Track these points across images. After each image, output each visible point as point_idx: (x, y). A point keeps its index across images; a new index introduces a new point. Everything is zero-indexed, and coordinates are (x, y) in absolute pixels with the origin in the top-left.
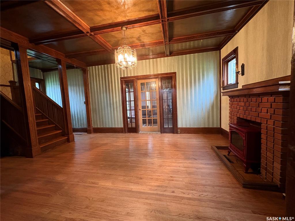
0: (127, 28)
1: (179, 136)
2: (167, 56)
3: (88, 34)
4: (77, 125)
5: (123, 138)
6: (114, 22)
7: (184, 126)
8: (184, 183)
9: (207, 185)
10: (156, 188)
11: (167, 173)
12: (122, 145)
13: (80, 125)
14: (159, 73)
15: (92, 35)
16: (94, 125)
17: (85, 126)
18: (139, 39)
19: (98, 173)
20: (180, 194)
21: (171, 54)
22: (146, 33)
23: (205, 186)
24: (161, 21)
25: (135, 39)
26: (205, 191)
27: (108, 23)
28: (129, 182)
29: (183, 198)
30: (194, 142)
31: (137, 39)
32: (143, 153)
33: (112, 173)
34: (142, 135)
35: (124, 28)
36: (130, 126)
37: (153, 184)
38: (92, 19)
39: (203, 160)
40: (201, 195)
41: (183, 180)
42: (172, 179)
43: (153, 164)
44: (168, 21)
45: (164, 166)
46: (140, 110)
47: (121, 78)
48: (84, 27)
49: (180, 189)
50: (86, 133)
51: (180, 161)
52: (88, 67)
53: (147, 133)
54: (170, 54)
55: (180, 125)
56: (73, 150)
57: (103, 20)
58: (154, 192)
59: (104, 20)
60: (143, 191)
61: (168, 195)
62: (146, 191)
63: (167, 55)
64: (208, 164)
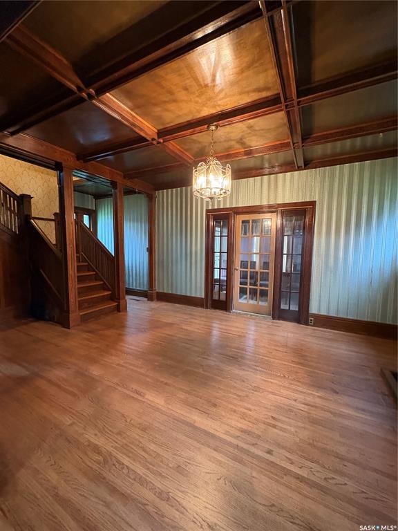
0: (217, 126)
1: (309, 330)
2: (299, 169)
3: (155, 142)
4: (134, 284)
5: (201, 317)
6: (195, 118)
7: (323, 313)
8: (298, 440)
9: (348, 461)
10: (238, 433)
11: (266, 408)
12: (196, 330)
13: (138, 284)
14: (280, 201)
15: (160, 143)
16: (158, 288)
17: (146, 288)
18: (241, 142)
19: (147, 376)
20: (284, 462)
21: (308, 164)
22: (256, 130)
23: (345, 460)
24: (283, 107)
25: (233, 143)
26: (341, 473)
27: (185, 120)
28: (193, 406)
29: (287, 472)
30: (342, 351)
31: (238, 142)
32: (230, 353)
33: (168, 382)
34: (235, 317)
35: (213, 128)
36: (216, 297)
37: (234, 423)
38: (159, 118)
39: (354, 397)
40: (330, 479)
41: (296, 432)
42: (273, 422)
43: (243, 381)
44: (298, 105)
45: (264, 390)
46: (237, 270)
47: (208, 211)
48: (147, 131)
49: (284, 450)
50: (146, 299)
51: (300, 389)
52: (157, 192)
53: (245, 314)
54: (305, 165)
55: (314, 309)
56: (122, 326)
57: (177, 117)
58: (232, 441)
59: (179, 116)
60: (212, 431)
61: (257, 456)
62: (218, 434)
63: (298, 167)
64: (363, 410)
